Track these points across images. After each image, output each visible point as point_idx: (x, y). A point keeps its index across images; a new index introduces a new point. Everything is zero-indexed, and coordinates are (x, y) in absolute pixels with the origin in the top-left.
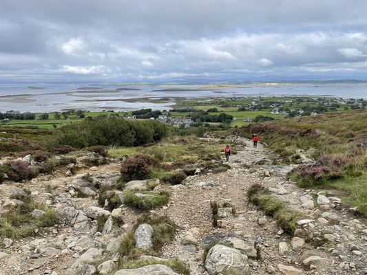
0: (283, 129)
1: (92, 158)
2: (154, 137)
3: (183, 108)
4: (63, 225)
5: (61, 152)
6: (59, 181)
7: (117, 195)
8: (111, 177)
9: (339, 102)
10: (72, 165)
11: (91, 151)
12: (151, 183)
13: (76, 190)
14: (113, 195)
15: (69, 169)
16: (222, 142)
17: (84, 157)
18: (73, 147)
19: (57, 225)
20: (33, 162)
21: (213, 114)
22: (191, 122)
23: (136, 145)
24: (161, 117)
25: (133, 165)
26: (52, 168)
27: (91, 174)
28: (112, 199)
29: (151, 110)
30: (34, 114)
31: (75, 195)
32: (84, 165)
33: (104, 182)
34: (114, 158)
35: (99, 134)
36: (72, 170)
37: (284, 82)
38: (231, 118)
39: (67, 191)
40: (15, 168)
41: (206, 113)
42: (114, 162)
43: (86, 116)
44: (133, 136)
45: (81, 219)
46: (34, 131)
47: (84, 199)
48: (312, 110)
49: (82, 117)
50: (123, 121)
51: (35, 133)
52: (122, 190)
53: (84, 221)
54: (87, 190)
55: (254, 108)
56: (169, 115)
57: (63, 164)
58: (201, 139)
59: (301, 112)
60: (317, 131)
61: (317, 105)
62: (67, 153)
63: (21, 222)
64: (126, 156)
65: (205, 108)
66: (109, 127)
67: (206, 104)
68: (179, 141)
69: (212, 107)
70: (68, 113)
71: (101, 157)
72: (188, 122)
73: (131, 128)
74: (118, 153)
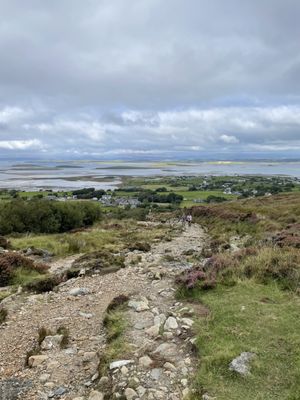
0: (226, 212)
2: (84, 221)
3: (129, 187)
9: (294, 182)
16: (160, 227)
21: (161, 194)
22: (138, 202)
24: (104, 197)
29: (94, 189)
37: (237, 160)
38: (181, 198)
41: (154, 193)
43: (20, 196)
44: (57, 221)
48: (266, 190)
49: (15, 197)
55: (206, 188)
56: (114, 195)
58: (139, 223)
59: (255, 192)
60: (258, 215)
61: (271, 185)
65: (153, 188)
67: (154, 183)
68: (112, 226)
69: (161, 186)
72: (134, 203)
73: (55, 212)
74: (28, 243)
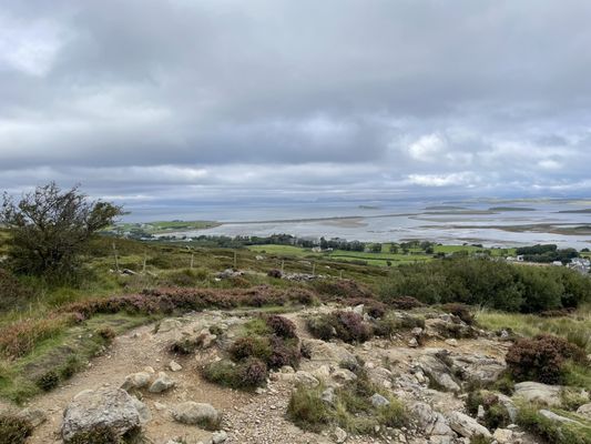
1: (450, 324)
2: (563, 300)
4: (414, 431)
5: (402, 307)
6: (400, 354)
7: (502, 403)
8: (483, 363)
10: (418, 331)
11: (446, 310)
12: (571, 396)
13: (426, 374)
14: (495, 401)
15: (414, 335)
17: (437, 321)
18: (419, 300)
19: (405, 429)
20: (366, 316)
23: (524, 310)
24: (576, 262)
25: (532, 352)
26: (391, 330)
27: (449, 351)
28: (492, 408)
29: (556, 247)
30: (363, 244)
31: (425, 382)
32: (436, 334)
33: (469, 370)
34: (486, 328)
35: (458, 283)
36: (418, 337)
39: (412, 373)
40: (346, 321)
42: (486, 336)
43: (436, 252)
44: (520, 293)
45: (442, 431)
46: (363, 268)
47: (441, 394)
49: (430, 252)
50: (501, 265)
51: (363, 272)
52: (510, 395)
53: (446, 434)
54: (446, 379)
57: (407, 326)
62: (410, 308)
63: (358, 409)
64: (508, 330)
66: (477, 273)
70: (409, 245)
71: (463, 324)
73: (516, 278)
74: (493, 322)
